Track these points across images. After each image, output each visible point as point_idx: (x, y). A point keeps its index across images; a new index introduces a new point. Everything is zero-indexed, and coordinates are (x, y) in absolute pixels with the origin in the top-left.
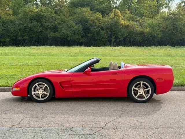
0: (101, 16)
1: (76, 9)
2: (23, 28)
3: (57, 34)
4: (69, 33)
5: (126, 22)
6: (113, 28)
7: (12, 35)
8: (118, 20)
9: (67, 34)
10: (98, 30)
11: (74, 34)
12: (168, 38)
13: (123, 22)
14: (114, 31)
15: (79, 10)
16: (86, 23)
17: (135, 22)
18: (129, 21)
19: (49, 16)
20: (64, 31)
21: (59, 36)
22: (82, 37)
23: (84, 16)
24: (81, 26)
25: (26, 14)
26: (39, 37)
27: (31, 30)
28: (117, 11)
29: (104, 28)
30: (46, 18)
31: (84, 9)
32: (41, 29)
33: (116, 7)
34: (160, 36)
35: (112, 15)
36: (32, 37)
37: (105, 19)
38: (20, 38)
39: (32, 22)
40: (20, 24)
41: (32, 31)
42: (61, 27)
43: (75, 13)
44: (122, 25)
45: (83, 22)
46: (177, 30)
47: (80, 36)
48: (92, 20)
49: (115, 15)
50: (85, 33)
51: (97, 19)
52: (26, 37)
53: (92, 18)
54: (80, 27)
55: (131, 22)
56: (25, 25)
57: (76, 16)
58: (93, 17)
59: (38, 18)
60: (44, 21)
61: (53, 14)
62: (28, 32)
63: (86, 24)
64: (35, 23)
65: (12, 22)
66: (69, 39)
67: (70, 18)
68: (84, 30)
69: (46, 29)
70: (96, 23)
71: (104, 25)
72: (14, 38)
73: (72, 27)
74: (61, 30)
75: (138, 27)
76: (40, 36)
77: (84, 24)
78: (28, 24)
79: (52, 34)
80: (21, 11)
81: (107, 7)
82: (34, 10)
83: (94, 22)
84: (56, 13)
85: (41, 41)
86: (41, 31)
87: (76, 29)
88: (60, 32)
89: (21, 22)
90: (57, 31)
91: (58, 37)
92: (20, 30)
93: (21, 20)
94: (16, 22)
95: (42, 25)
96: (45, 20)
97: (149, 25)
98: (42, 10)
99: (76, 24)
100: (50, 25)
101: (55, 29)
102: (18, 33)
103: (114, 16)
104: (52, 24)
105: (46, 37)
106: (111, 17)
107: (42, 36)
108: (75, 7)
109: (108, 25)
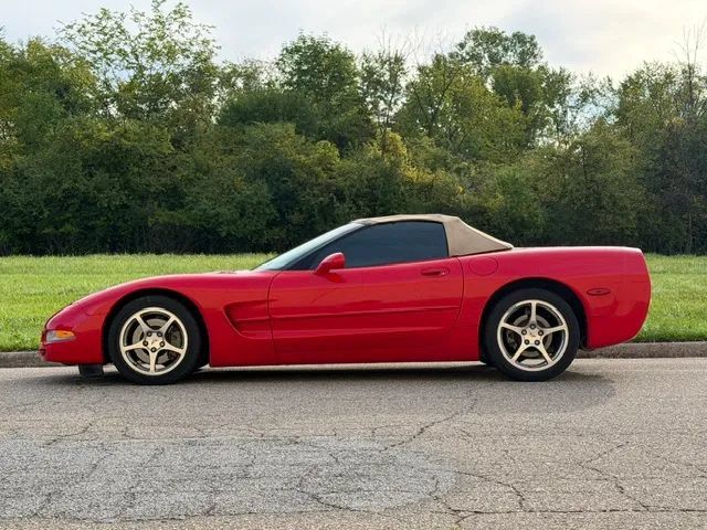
0: (337, 153)
1: (247, 129)
2: (59, 194)
3: (180, 216)
4: (223, 210)
5: (421, 174)
6: (378, 193)
7: (17, 221)
8: (395, 165)
9: (217, 215)
10: (327, 200)
11: (242, 215)
12: (569, 229)
13: (412, 173)
14: (382, 205)
15: (257, 131)
16: (283, 176)
17: (455, 175)
18: (434, 170)
19: (154, 152)
20: (205, 204)
21: (189, 223)
22: (271, 224)
23: (277, 153)
24: (266, 187)
25: (70, 145)
26: (115, 228)
27: (87, 202)
28: (391, 134)
29: (347, 193)
30: (141, 159)
31: (277, 129)
32: (124, 198)
33: (387, 124)
34: (540, 221)
35: (373, 150)
36: (93, 228)
37: (349, 164)
38: (46, 231)
39: (91, 176)
40: (48, 181)
41: (90, 204)
42: (196, 189)
43: (242, 143)
44: (410, 182)
45: (274, 172)
46: (599, 200)
47: (264, 223)
48: (302, 166)
49: (384, 148)
50: (279, 211)
51: (320, 162)
52: (68, 227)
53: (303, 158)
54: (264, 190)
55: (441, 173)
56: (66, 186)
57: (246, 153)
58: (307, 155)
59: (114, 159)
60: (136, 170)
61: (168, 148)
62: (77, 211)
63: (285, 182)
64: (101, 176)
65: (19, 175)
66: (224, 234)
67: (227, 159)
68: (276, 200)
69: (142, 198)
70: (317, 177)
71: (348, 183)
72: (26, 230)
73: (235, 189)
74: (196, 202)
75: (463, 192)
76: (120, 223)
77: (278, 180)
78: (75, 181)
79: (162, 216)
80: (53, 138)
81: (355, 125)
82: (100, 130)
83: (311, 173)
84: (176, 142)
85: (122, 242)
86: (125, 206)
87: (248, 196)
88: (191, 209)
89: (50, 173)
90: (182, 206)
91: (183, 227)
92: (49, 201)
93: (52, 168)
94: (33, 173)
95: (126, 185)
96: (139, 167)
97: (503, 183)
98: (126, 131)
99: (249, 180)
100: (155, 183)
101: (173, 197)
102: (41, 213)
103: (380, 153)
104: (163, 180)
105: (140, 227)
106: (370, 155)
107: (126, 222)
108: (244, 122)
109: (362, 181)
